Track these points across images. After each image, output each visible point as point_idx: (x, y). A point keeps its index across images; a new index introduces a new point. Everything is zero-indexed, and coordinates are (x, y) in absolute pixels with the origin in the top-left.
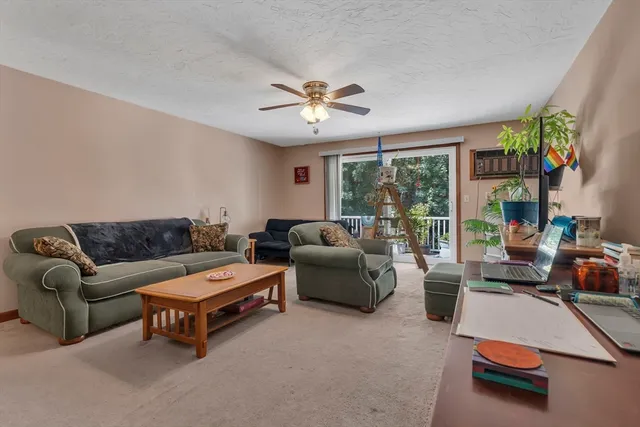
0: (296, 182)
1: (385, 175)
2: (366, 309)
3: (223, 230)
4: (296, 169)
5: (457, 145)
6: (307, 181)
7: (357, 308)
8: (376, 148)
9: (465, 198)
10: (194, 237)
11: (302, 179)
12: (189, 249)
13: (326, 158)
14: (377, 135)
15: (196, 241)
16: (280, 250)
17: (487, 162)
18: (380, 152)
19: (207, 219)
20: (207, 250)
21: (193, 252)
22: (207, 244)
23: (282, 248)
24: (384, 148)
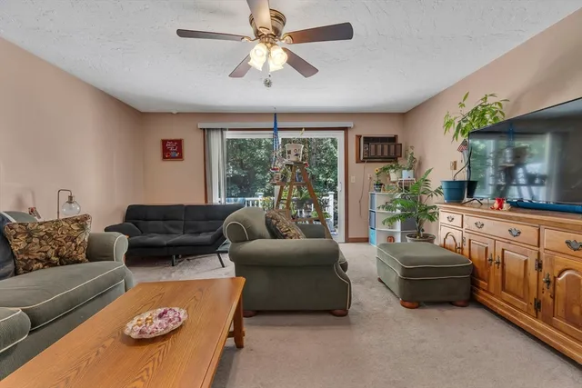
0: (164, 158)
1: (293, 153)
2: (339, 311)
3: (83, 228)
4: (164, 142)
5: (345, 129)
6: (180, 157)
7: (330, 312)
8: (271, 125)
9: (352, 179)
10: (19, 244)
11: (172, 154)
12: (10, 266)
13: (206, 132)
14: (273, 111)
15: (25, 251)
16: (162, 247)
17: (373, 146)
18: (276, 129)
19: (32, 211)
20: (52, 264)
21: (16, 273)
22: (51, 253)
23: (165, 243)
24: (280, 125)
